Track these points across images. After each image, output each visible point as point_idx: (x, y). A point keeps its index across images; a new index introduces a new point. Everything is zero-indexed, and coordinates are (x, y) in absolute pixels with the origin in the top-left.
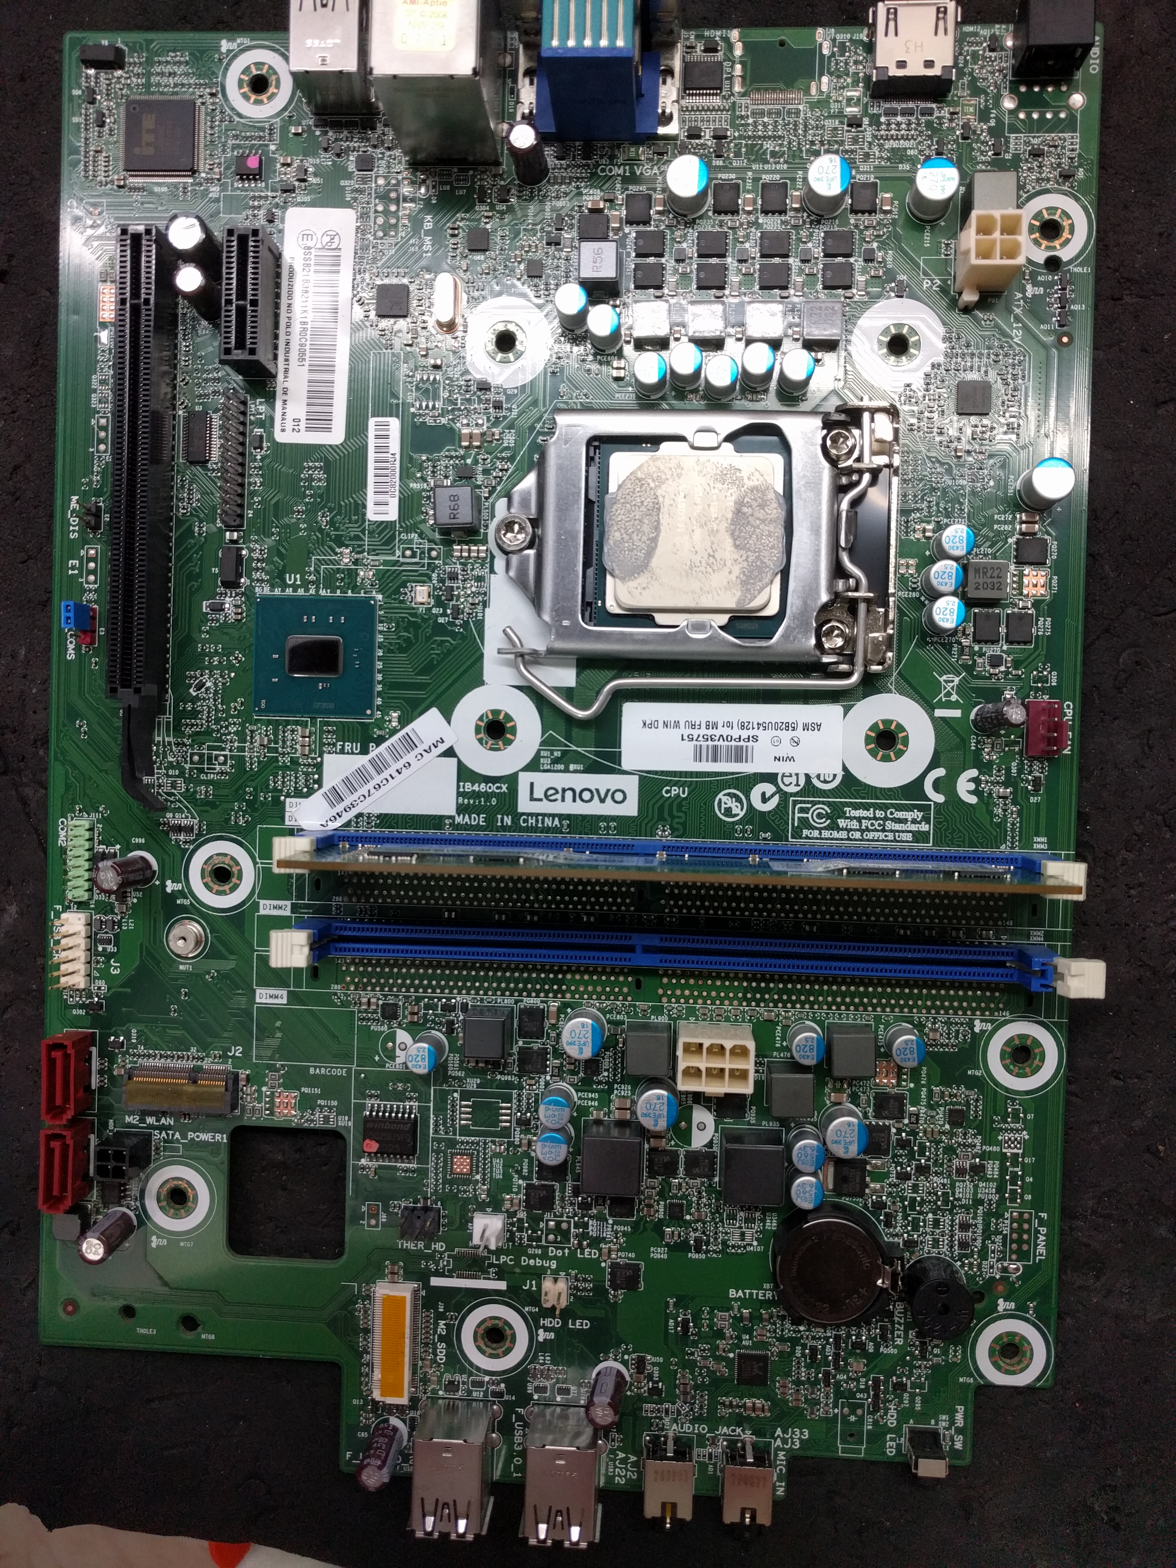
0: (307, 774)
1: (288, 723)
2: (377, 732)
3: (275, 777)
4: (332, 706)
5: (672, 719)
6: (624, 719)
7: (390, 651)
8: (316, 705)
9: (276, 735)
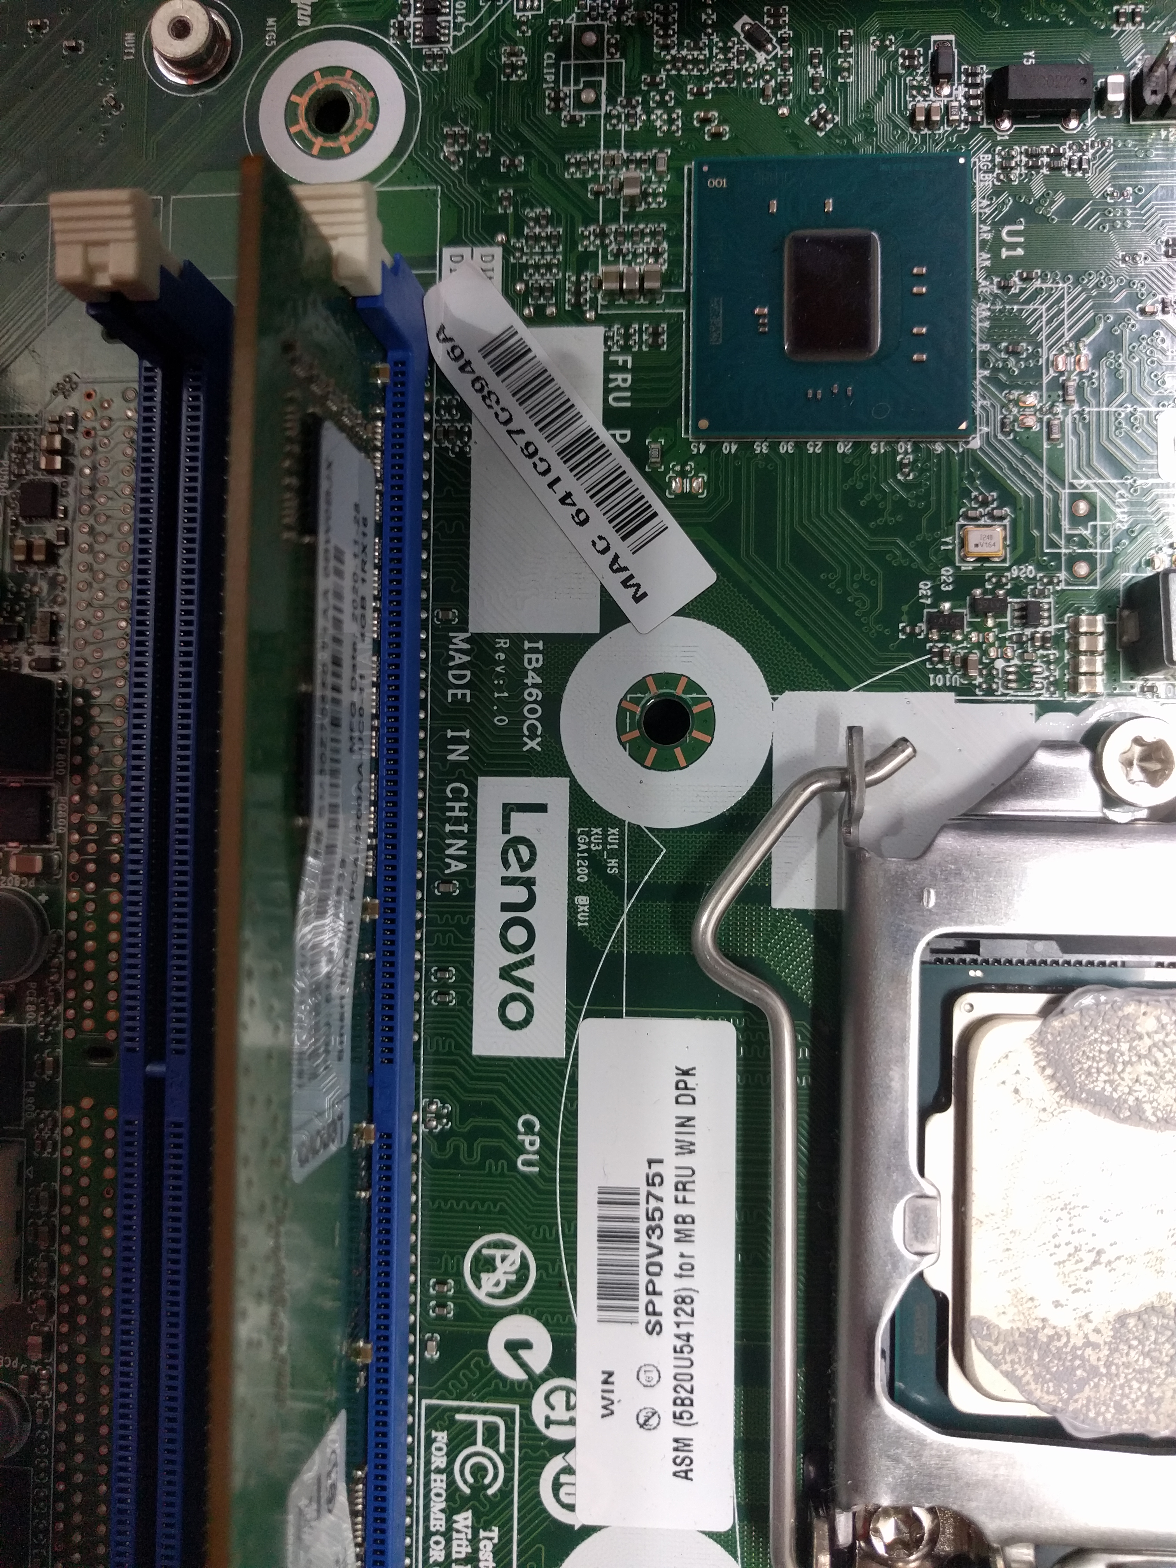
0: (557, 290)
1: (675, 242)
2: (655, 447)
3: (550, 220)
4: (716, 338)
5: (700, 1136)
6: (696, 1024)
7: (848, 470)
8: (717, 304)
9: (649, 216)
